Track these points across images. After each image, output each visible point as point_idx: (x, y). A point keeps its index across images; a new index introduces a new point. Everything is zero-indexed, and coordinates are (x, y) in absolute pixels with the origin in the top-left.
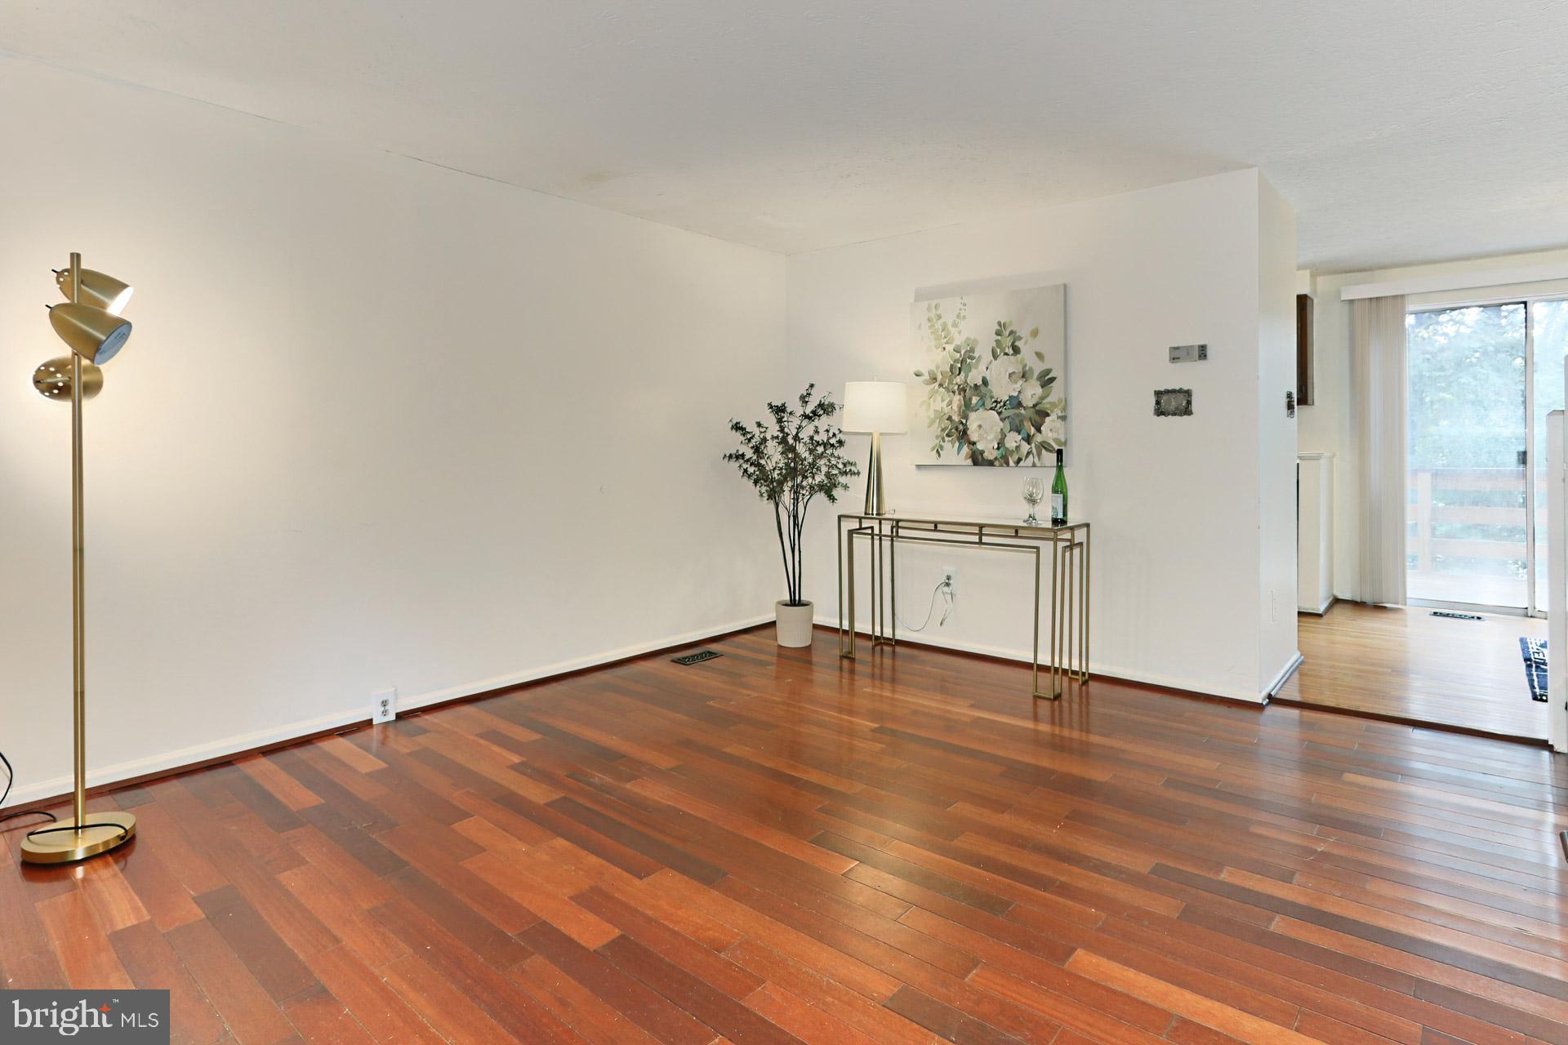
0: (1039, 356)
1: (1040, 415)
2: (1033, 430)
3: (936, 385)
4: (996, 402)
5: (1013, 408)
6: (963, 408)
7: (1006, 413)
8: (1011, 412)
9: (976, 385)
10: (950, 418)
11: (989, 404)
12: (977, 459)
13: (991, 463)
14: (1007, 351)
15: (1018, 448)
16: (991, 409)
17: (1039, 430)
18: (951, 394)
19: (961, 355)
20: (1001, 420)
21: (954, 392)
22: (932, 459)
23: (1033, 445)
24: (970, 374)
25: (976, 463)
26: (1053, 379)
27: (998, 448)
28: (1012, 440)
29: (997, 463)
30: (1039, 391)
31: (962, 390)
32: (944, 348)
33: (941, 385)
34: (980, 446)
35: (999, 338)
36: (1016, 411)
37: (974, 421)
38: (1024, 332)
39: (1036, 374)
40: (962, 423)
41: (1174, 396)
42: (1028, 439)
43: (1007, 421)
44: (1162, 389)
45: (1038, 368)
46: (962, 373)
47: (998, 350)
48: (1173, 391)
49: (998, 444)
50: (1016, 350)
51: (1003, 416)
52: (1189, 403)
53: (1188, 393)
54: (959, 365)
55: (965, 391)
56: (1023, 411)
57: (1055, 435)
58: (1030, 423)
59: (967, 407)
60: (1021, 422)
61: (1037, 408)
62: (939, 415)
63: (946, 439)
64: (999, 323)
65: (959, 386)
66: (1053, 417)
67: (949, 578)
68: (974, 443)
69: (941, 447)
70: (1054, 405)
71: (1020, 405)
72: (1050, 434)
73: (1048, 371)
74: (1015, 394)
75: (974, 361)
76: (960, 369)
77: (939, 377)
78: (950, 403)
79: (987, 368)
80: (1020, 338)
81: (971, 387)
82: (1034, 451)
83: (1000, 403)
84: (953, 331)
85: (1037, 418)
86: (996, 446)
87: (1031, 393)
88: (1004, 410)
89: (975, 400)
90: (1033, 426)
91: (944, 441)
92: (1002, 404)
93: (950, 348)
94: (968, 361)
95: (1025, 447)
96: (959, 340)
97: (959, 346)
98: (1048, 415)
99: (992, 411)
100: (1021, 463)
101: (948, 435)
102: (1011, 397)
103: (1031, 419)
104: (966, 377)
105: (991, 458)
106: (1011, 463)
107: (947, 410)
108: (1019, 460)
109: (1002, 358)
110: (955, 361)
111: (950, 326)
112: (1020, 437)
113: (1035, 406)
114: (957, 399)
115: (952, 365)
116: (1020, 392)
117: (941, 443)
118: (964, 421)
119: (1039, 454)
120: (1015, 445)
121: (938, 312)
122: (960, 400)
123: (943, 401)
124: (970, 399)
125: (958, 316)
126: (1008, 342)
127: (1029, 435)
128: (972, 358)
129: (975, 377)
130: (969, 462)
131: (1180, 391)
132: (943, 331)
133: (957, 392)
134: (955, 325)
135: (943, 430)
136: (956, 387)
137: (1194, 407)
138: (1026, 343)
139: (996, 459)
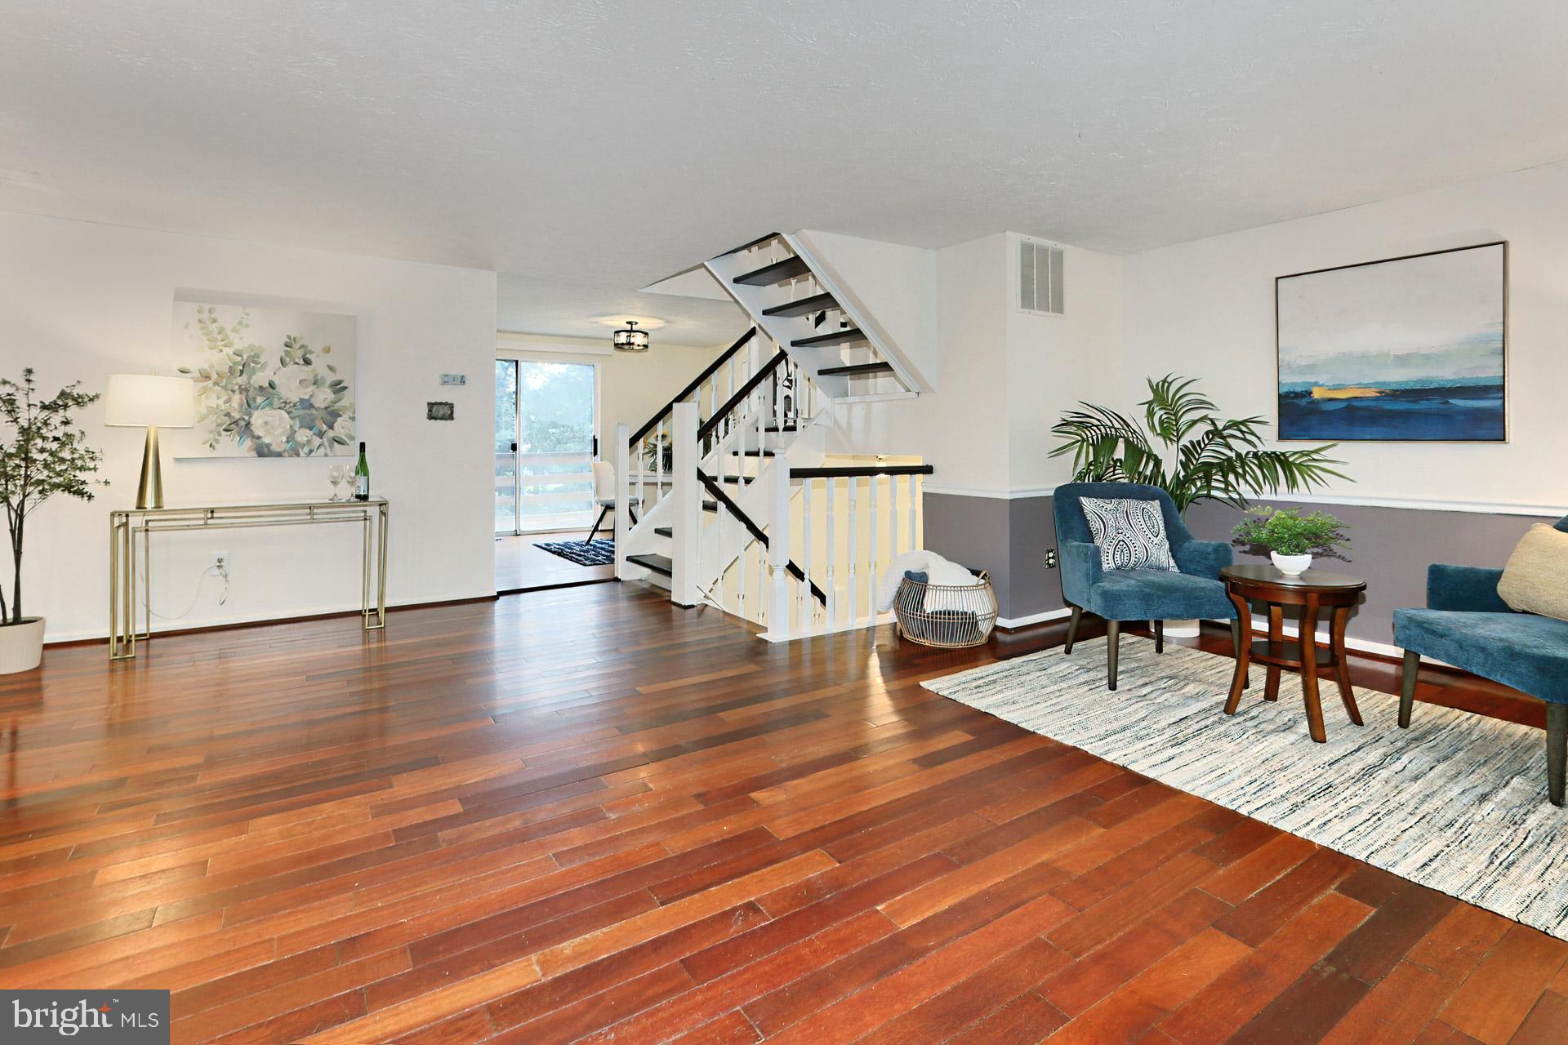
0: (331, 368)
1: (332, 415)
2: (325, 427)
3: (210, 384)
4: (285, 402)
5: (303, 409)
6: (246, 406)
7: (295, 413)
8: (302, 412)
9: (261, 387)
10: (228, 415)
11: (276, 403)
12: (263, 452)
13: (279, 455)
14: (297, 360)
15: (309, 442)
16: (280, 408)
17: (331, 427)
18: (231, 393)
19: (242, 359)
20: (291, 418)
21: (233, 391)
22: (207, 452)
23: (325, 439)
24: (254, 377)
25: (261, 454)
26: (345, 388)
27: (288, 442)
28: (303, 435)
29: (286, 454)
30: (331, 396)
31: (243, 390)
32: (221, 351)
33: (216, 384)
34: (266, 440)
35: (289, 349)
36: (309, 412)
37: (257, 419)
38: (316, 346)
39: (328, 383)
40: (244, 419)
41: (442, 406)
42: (321, 434)
43: (297, 420)
44: (433, 402)
45: (331, 378)
46: (244, 375)
47: (288, 360)
48: (441, 404)
49: (287, 438)
50: (307, 362)
51: (292, 415)
52: (452, 412)
53: (451, 406)
54: (241, 368)
55: (248, 391)
56: (314, 412)
57: (347, 432)
58: (321, 422)
59: (250, 405)
60: (313, 420)
61: (329, 410)
62: (212, 411)
63: (224, 433)
64: (289, 337)
65: (240, 386)
66: (345, 417)
67: (220, 561)
68: (259, 438)
69: (217, 441)
70: (346, 408)
71: (311, 406)
72: (342, 430)
73: (340, 382)
74: (307, 397)
75: (259, 366)
76: (242, 372)
77: (214, 376)
78: (228, 401)
79: (275, 373)
80: (311, 352)
81: (255, 388)
82: (326, 444)
83: (289, 403)
84: (232, 335)
85: (329, 418)
86: (284, 439)
87: (323, 397)
88: (293, 410)
89: (259, 400)
90: (325, 424)
91: (220, 435)
92: (292, 405)
93: (229, 351)
94: (252, 365)
95: (317, 441)
96: (239, 345)
97: (241, 351)
98: (340, 416)
99: (283, 412)
100: (313, 454)
101: (225, 430)
102: (302, 400)
103: (323, 419)
104: (249, 378)
105: (279, 450)
106: (302, 454)
107: (223, 407)
108: (311, 451)
109: (291, 367)
110: (235, 363)
111: (228, 331)
112: (312, 433)
113: (326, 408)
114: (237, 399)
115: (231, 367)
116: (311, 396)
117: (217, 437)
118: (247, 418)
119: (331, 447)
120: (305, 439)
121: (213, 316)
122: (241, 399)
123: (218, 398)
124: (254, 399)
125: (240, 323)
126: (300, 353)
127: (320, 431)
128: (257, 363)
129: (261, 379)
130: (254, 454)
131: (446, 404)
132: (219, 333)
133: (238, 391)
134: (234, 330)
135: (219, 425)
136: (236, 387)
137: (455, 415)
138: (318, 356)
139: (285, 451)
